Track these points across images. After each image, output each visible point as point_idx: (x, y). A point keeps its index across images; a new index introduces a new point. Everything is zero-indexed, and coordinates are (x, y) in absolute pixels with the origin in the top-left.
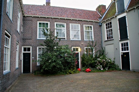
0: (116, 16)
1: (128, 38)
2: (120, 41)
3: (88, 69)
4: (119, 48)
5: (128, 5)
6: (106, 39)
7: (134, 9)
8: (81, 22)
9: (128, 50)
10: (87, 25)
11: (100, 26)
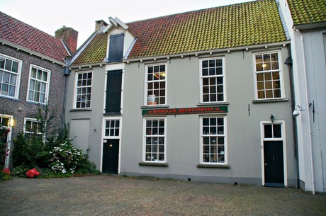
0: (104, 65)
1: (122, 111)
2: (105, 115)
3: (32, 171)
4: (101, 129)
5: (130, 50)
6: (75, 107)
7: (139, 61)
8: (26, 56)
9: (117, 134)
10: (38, 68)
11: (67, 76)
